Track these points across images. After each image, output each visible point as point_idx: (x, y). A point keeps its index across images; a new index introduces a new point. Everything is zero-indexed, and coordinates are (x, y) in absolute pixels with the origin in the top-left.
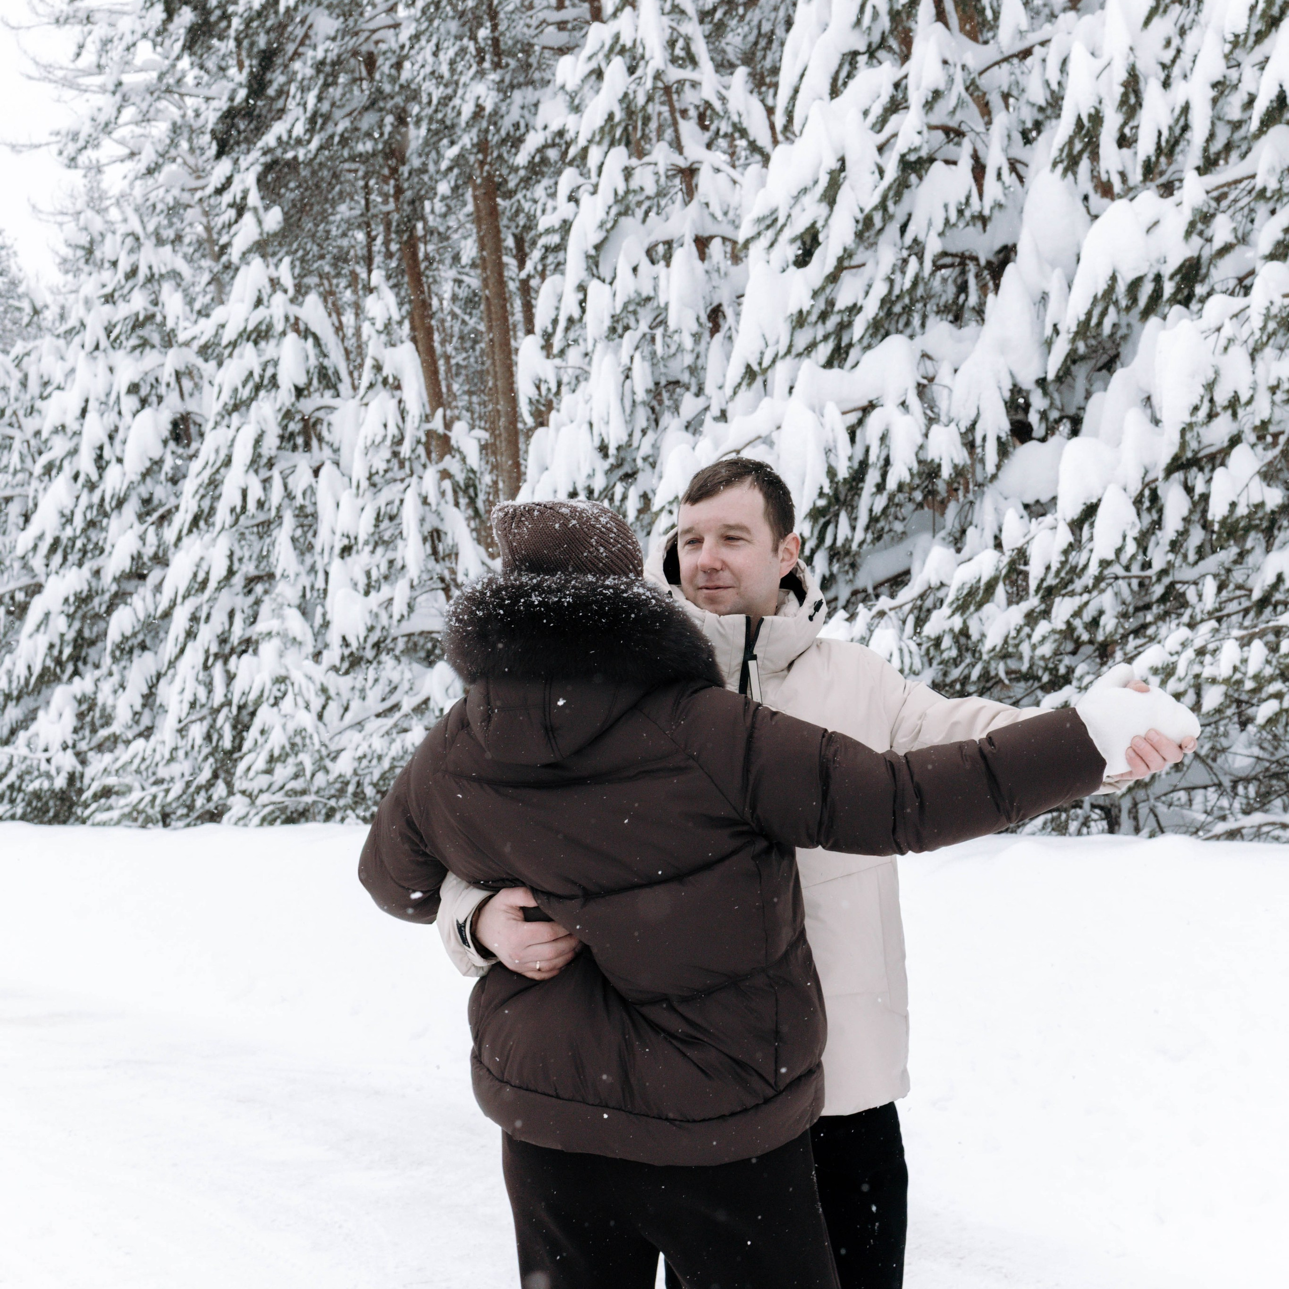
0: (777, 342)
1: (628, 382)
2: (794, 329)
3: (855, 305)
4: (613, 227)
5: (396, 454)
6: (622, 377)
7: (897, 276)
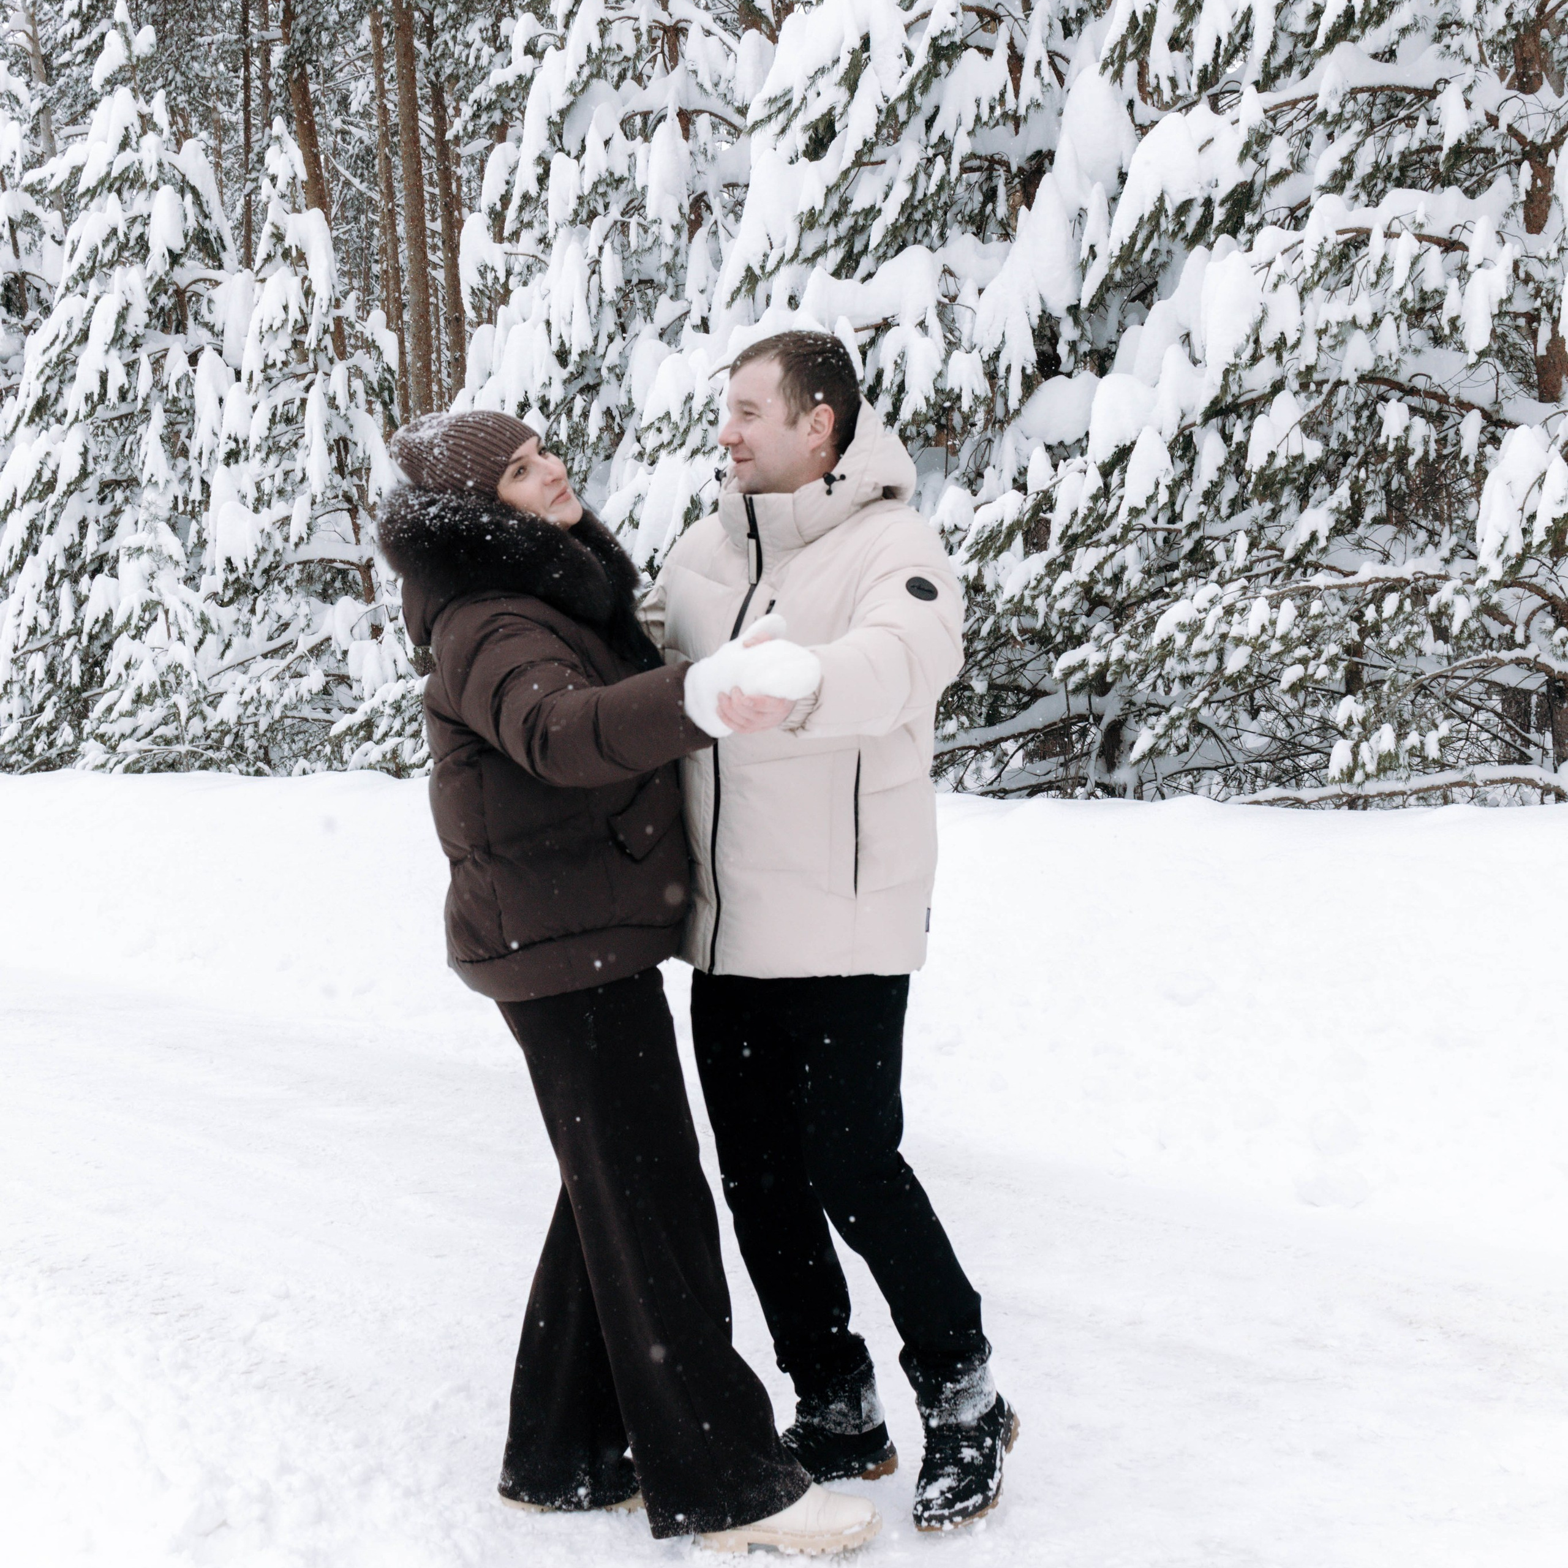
0: (784, 244)
1: (595, 277)
2: (802, 229)
3: (873, 207)
4: (582, 90)
5: (296, 344)
6: (589, 271)
7: (922, 177)
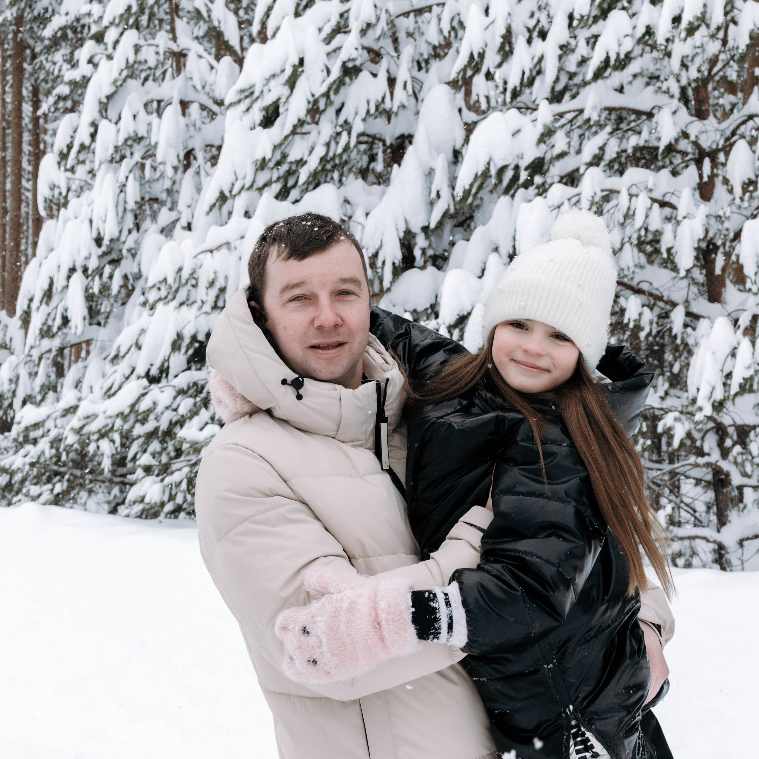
0: (244, 178)
1: (122, 195)
2: (257, 170)
3: (301, 160)
4: (121, 85)
6: (118, 191)
7: (333, 144)
